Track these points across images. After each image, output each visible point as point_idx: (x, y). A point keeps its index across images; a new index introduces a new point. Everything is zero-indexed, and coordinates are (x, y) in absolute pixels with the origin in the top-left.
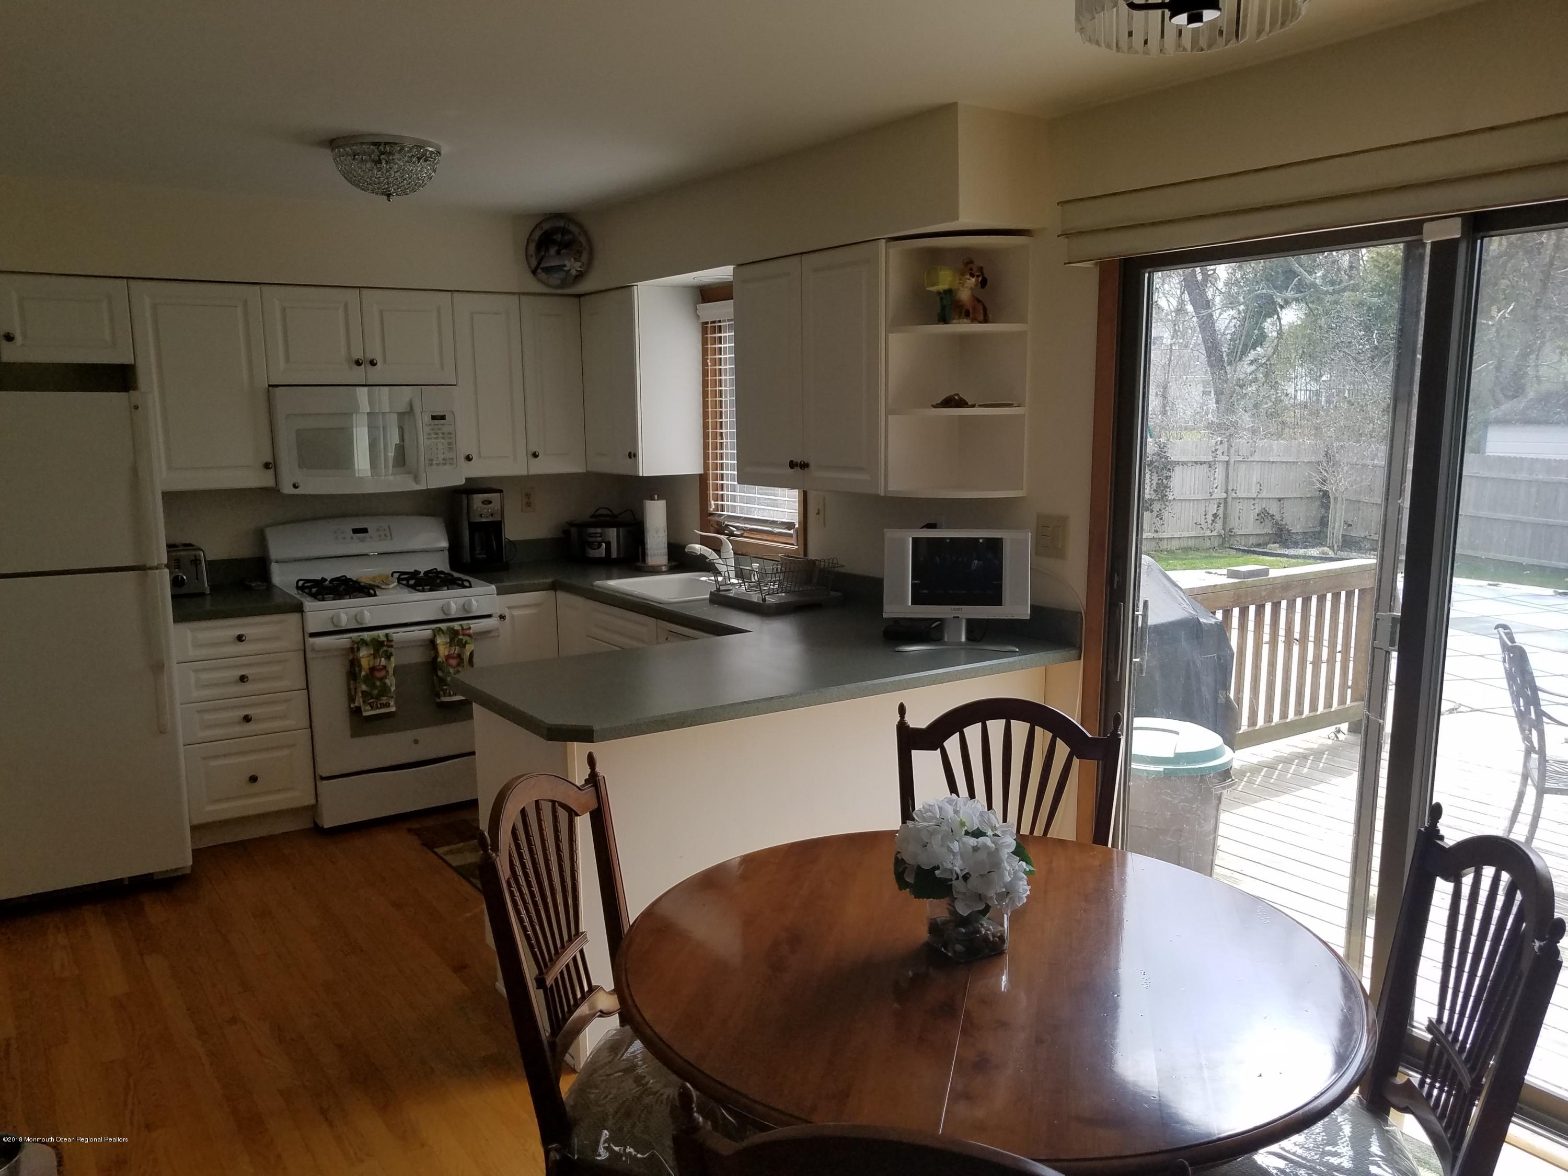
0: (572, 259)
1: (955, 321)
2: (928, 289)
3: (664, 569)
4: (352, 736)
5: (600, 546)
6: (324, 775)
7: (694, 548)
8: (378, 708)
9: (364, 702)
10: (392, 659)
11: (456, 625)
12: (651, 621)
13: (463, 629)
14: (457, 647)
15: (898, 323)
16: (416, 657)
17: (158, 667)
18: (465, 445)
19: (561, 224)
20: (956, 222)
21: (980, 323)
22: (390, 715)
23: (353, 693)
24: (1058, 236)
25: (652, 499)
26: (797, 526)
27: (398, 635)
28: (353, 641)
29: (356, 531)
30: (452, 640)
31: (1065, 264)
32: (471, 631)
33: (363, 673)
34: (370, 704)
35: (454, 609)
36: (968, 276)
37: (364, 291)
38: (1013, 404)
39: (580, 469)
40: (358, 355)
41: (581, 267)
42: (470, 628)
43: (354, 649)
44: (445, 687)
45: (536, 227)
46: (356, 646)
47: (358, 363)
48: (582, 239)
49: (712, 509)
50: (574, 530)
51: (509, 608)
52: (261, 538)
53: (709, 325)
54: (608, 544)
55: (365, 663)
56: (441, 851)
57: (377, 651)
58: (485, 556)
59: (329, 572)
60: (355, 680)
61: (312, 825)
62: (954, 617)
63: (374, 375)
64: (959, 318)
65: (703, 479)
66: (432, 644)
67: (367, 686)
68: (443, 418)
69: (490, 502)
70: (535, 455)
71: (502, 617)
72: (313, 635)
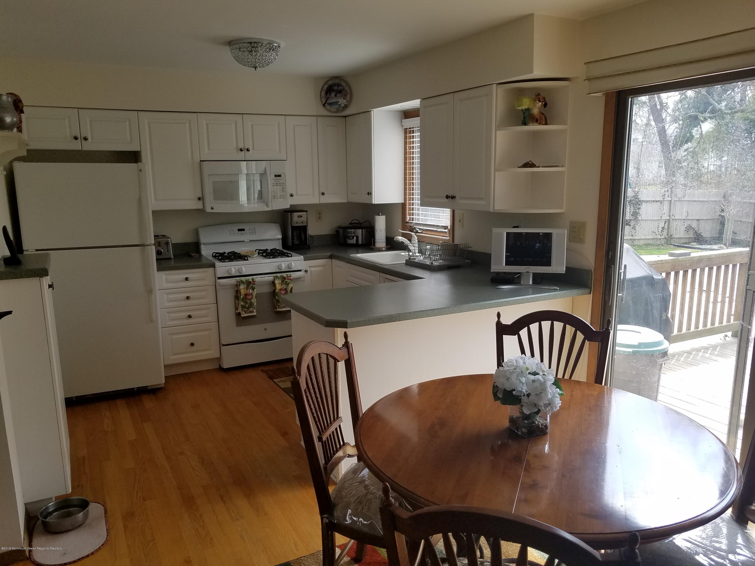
0: (342, 99)
1: (530, 124)
2: (517, 108)
3: (384, 249)
4: (237, 326)
5: (353, 238)
6: (224, 344)
7: (399, 239)
8: (248, 313)
9: (242, 310)
10: (255, 290)
11: (284, 275)
12: (377, 273)
13: (288, 276)
14: (285, 285)
15: (501, 126)
16: (267, 289)
17: (150, 291)
18: (290, 189)
19: (337, 81)
20: (532, 74)
21: (543, 125)
22: (253, 317)
23: (237, 306)
24: (584, 80)
25: (379, 215)
26: (449, 228)
27: (258, 279)
28: (237, 281)
29: (239, 230)
30: (282, 281)
31: (587, 94)
32: (291, 278)
33: (242, 297)
34: (244, 311)
35: (284, 267)
36: (537, 102)
37: (244, 115)
38: (559, 166)
39: (345, 201)
40: (241, 146)
41: (346, 102)
42: (291, 276)
43: (237, 285)
44: (279, 304)
45: (325, 83)
46: (238, 283)
47: (241, 150)
48: (347, 89)
49: (407, 220)
50: (341, 230)
51: (309, 267)
52: (196, 233)
53: (408, 130)
54: (357, 237)
55: (242, 292)
56: (276, 380)
57: (248, 286)
58: (298, 242)
59: (227, 249)
60: (238, 300)
61: (219, 367)
62: (526, 272)
63: (249, 156)
64: (533, 122)
65: (403, 205)
66: (273, 283)
67: (243, 303)
68: (280, 176)
69: (301, 217)
70: (323, 194)
71: (306, 271)
72: (219, 278)
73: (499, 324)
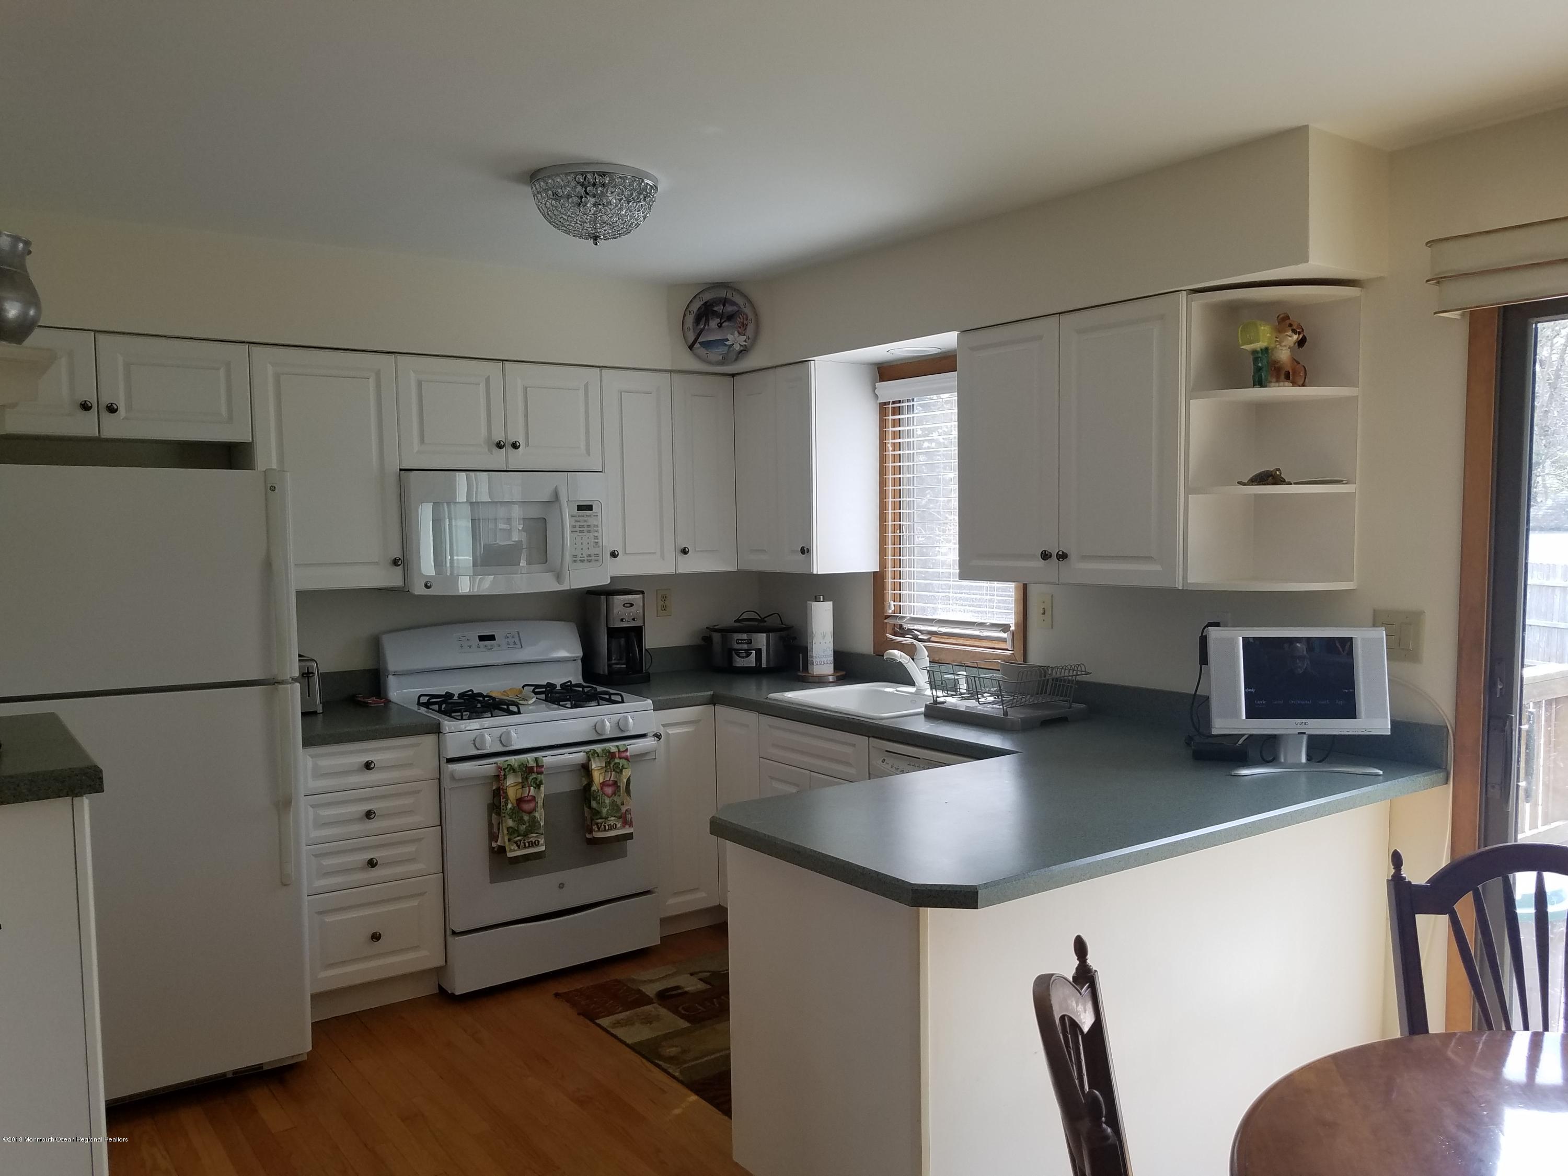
0: (736, 333)
1: (1273, 384)
2: (1242, 347)
3: (831, 679)
4: (491, 882)
5: (748, 655)
6: (458, 930)
7: (894, 655)
8: (525, 847)
9: (509, 840)
10: (542, 788)
11: (612, 746)
12: (861, 741)
13: (619, 751)
14: (613, 773)
15: (1198, 389)
16: (567, 785)
17: (284, 804)
18: (610, 541)
19: (722, 294)
20: (1305, 264)
21: (1300, 386)
22: (539, 855)
23: (495, 830)
24: (1428, 281)
25: (817, 600)
26: (1013, 628)
27: (549, 759)
28: (500, 767)
29: (482, 638)
30: (607, 764)
31: (1435, 313)
32: (628, 754)
33: (510, 806)
34: (516, 843)
35: (609, 729)
36: (1290, 333)
37: (507, 364)
38: (1342, 481)
39: (731, 568)
40: (499, 436)
41: (745, 341)
42: (626, 750)
43: (498, 778)
44: (600, 821)
45: (695, 297)
46: (502, 773)
47: (499, 446)
48: (748, 310)
49: (890, 611)
50: (716, 637)
51: (663, 725)
52: (376, 646)
53: (890, 406)
54: (759, 652)
55: (512, 793)
56: (605, 1022)
57: (525, 779)
58: (624, 666)
59: (457, 686)
60: (498, 814)
61: (437, 991)
62: (1299, 733)
63: (517, 459)
64: (1278, 381)
65: (878, 578)
66: (585, 768)
67: (514, 821)
68: (589, 508)
69: (632, 605)
70: (684, 551)
71: (658, 736)
72: (450, 761)
73: (1398, 886)
